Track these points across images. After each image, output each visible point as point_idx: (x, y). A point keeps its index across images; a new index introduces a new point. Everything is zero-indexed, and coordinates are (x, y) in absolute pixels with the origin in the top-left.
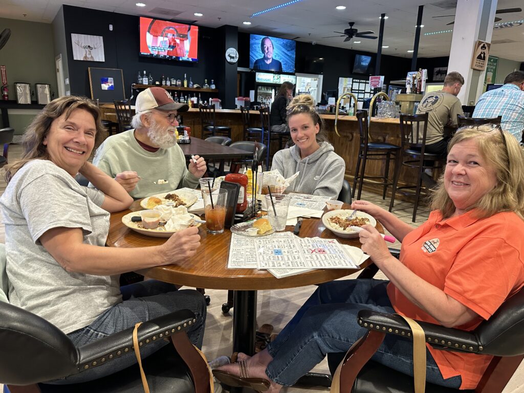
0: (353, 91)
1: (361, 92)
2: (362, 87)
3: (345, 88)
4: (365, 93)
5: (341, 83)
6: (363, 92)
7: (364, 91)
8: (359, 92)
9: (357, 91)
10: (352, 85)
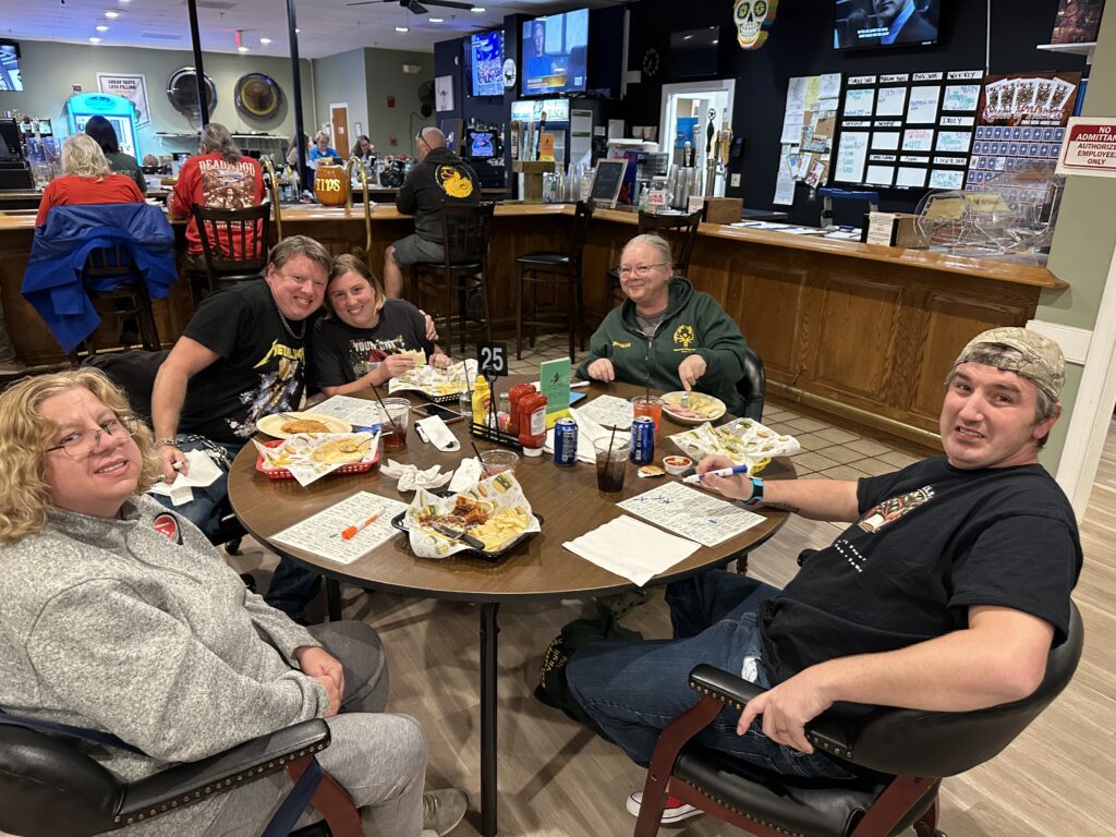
0: (844, 124)
1: (884, 124)
2: (891, 102)
3: (808, 116)
4: (906, 126)
5: (796, 97)
6: (898, 124)
7: (903, 118)
8: (874, 123)
9: (867, 124)
10: (842, 98)
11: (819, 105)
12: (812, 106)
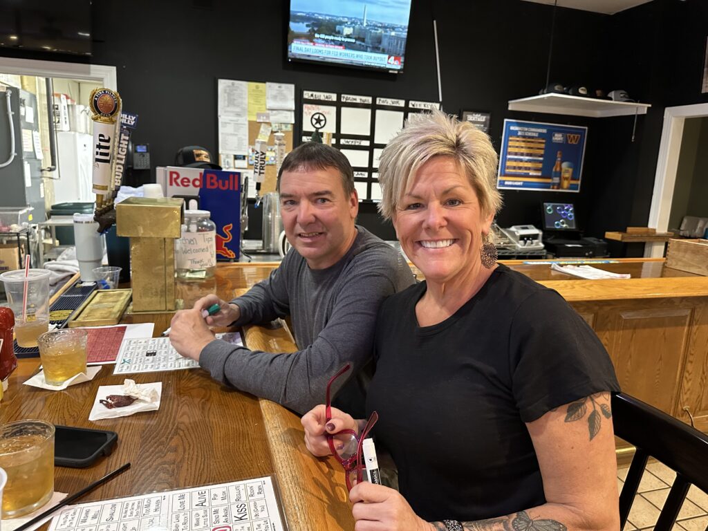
3: (254, 128)
4: (374, 146)
5: (231, 105)
8: (340, 141)
10: (299, 112)
11: (268, 116)
12: (259, 115)
